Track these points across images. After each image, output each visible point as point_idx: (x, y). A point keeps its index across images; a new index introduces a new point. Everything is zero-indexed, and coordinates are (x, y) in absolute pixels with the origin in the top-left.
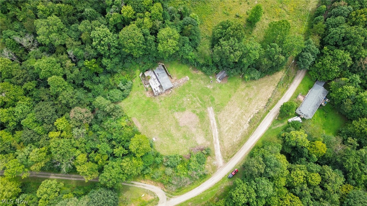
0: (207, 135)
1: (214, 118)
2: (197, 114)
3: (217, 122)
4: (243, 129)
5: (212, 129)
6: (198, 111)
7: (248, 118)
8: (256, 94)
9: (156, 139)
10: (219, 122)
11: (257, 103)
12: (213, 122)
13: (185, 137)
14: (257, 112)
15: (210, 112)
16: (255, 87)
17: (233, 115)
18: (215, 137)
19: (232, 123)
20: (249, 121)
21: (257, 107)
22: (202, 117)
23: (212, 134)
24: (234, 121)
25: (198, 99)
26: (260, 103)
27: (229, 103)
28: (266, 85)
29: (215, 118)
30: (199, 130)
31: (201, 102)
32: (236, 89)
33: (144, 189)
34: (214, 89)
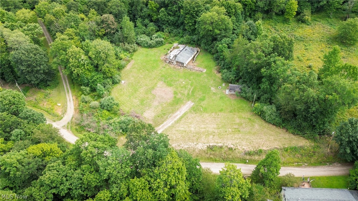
0: (158, 117)
1: (183, 112)
2: (175, 97)
4: (196, 145)
5: (170, 118)
6: (179, 96)
7: (215, 142)
8: (250, 133)
9: (124, 83)
10: (183, 118)
11: (241, 140)
12: (179, 114)
13: (142, 101)
14: (229, 147)
15: (187, 106)
16: (257, 126)
17: (203, 126)
18: (163, 126)
19: (192, 129)
20: (211, 144)
21: (236, 143)
22: (176, 102)
23: (163, 121)
24: (197, 130)
25: (192, 89)
26: (244, 143)
27: (213, 114)
28: (273, 136)
29: (185, 113)
30: (160, 107)
31: (190, 93)
32: (235, 112)
33: (66, 102)
34: (214, 94)
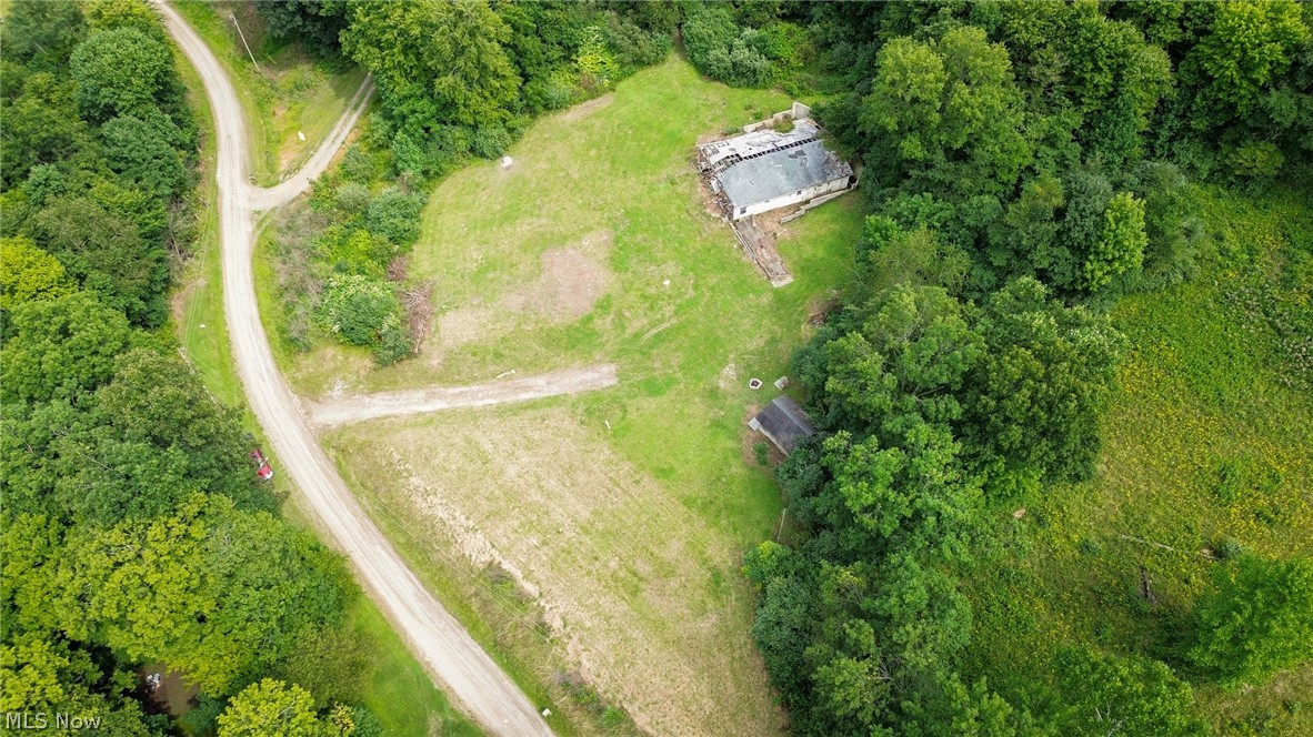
0: (474, 354)
1: (555, 390)
2: (590, 319)
3: (532, 405)
4: (467, 530)
5: (502, 383)
6: (603, 323)
7: (524, 567)
8: (660, 626)
9: (508, 168)
10: (531, 413)
11: (604, 626)
12: (540, 386)
13: (490, 265)
14: (547, 618)
15: (589, 376)
16: (706, 626)
17: (551, 484)
18: (455, 396)
19: (512, 471)
20: (506, 566)
21: (579, 626)
22: (576, 340)
23: (474, 379)
24: (522, 482)
25: (667, 325)
26: (602, 645)
27: (626, 467)
28: (718, 702)
29: (556, 397)
30: (510, 326)
31: (647, 336)
32: (704, 508)
34: (713, 393)
